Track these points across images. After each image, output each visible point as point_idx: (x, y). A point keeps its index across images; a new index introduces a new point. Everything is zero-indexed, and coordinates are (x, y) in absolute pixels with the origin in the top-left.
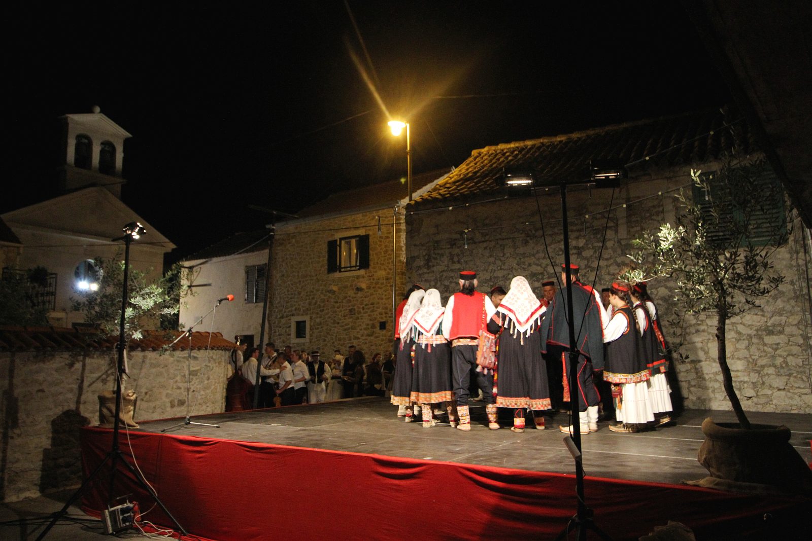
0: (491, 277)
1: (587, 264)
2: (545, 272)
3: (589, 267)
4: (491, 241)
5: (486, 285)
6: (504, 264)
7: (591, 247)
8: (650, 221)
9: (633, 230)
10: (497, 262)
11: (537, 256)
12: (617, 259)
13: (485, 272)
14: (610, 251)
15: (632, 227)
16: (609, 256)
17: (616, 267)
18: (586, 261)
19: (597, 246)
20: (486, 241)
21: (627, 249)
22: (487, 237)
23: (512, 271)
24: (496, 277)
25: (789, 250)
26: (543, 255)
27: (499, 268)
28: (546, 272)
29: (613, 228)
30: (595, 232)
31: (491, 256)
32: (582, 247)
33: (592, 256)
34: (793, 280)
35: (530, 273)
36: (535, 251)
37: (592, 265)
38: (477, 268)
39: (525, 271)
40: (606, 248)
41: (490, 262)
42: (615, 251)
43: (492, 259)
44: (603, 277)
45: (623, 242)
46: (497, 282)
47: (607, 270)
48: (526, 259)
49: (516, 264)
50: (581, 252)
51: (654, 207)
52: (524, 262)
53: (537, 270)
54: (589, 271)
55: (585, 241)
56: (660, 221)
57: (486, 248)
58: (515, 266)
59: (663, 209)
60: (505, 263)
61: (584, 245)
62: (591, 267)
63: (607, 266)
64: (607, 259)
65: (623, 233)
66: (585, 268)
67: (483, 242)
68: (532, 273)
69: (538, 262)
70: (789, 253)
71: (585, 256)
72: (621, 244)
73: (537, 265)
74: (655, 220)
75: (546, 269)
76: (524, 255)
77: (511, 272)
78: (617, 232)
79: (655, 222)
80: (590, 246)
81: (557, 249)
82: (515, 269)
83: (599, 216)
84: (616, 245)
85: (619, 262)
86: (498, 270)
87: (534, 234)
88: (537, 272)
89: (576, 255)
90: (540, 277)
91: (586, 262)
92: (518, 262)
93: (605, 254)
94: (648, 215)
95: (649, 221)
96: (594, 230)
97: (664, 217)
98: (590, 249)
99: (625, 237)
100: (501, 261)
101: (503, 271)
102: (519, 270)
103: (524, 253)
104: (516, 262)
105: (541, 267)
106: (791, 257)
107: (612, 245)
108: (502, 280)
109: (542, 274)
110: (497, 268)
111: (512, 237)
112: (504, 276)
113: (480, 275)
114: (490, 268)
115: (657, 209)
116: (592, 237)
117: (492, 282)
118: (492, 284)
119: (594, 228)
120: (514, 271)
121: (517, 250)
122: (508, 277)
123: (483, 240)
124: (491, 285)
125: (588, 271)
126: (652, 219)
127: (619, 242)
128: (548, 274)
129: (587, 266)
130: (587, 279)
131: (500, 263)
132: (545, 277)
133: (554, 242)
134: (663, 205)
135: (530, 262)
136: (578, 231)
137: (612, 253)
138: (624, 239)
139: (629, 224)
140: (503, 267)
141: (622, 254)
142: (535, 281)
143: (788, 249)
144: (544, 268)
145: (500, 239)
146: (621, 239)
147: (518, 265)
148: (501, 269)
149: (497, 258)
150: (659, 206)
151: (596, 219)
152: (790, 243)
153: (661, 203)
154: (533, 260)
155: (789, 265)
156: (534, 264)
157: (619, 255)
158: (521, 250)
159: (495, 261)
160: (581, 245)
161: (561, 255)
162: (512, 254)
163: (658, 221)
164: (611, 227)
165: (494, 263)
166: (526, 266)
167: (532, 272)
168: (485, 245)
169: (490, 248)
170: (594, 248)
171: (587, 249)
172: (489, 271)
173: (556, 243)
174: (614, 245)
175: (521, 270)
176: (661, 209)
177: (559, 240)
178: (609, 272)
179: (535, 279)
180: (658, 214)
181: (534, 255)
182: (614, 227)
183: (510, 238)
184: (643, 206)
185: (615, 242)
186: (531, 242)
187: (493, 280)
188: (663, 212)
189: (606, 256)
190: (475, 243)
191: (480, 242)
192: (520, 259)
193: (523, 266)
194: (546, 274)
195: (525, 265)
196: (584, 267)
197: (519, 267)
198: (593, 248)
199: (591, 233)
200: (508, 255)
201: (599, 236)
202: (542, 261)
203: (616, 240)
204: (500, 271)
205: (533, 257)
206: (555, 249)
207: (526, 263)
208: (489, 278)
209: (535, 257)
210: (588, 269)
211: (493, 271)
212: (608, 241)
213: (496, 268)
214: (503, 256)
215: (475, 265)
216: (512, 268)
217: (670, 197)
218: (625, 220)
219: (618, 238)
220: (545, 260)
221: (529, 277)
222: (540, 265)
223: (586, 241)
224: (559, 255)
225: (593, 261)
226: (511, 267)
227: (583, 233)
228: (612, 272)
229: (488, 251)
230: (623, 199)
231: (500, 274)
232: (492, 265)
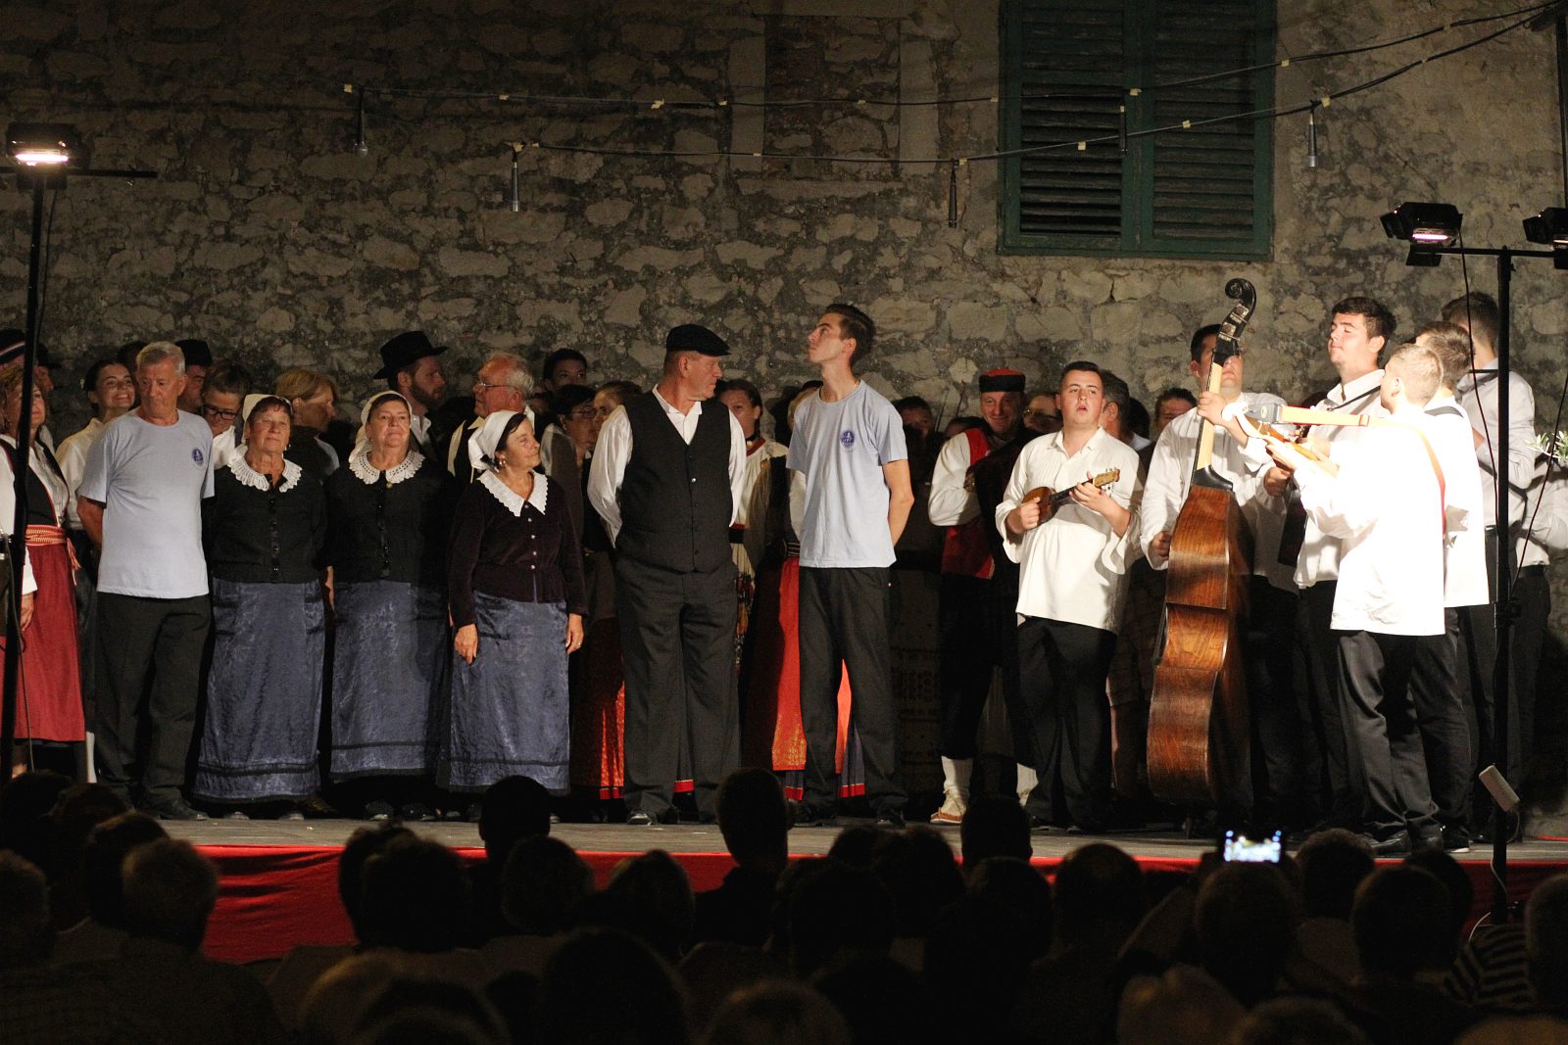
0: (178, 266)
1: (603, 255)
2: (426, 271)
3: (610, 268)
4: (187, 109)
5: (154, 300)
6: (244, 216)
7: (624, 191)
8: (849, 120)
9: (786, 143)
10: (211, 201)
11: (396, 198)
12: (719, 248)
13: (149, 243)
14: (695, 215)
15: (783, 132)
16: (692, 235)
17: (715, 280)
18: (600, 244)
19: (647, 190)
20: (165, 105)
21: (758, 215)
22: (167, 91)
23: (280, 253)
24: (202, 271)
25: (1273, 279)
26: (423, 197)
27: (221, 231)
28: (433, 270)
29: (714, 127)
30: (642, 129)
31: (183, 175)
32: (589, 185)
33: (621, 226)
34: (1274, 381)
35: (362, 266)
36: (387, 177)
37: (617, 263)
38: (115, 218)
39: (343, 256)
40: (682, 202)
41: (175, 201)
42: (712, 218)
43: (186, 191)
44: (661, 314)
45: (748, 187)
46: (209, 296)
47: (680, 290)
48: (347, 206)
49: (301, 224)
50: (584, 206)
51: (864, 65)
52: (337, 220)
53: (392, 259)
54: (610, 283)
55: (599, 162)
56: (887, 127)
57: (158, 136)
58: (295, 232)
59: (898, 79)
60: (248, 213)
61: (595, 177)
62: (619, 269)
63: (682, 273)
64: (679, 246)
65: (749, 146)
66: (594, 272)
67: (151, 106)
68: (368, 268)
69: (397, 227)
70: (1270, 290)
71: (595, 221)
72: (738, 191)
73: (393, 236)
74: (865, 116)
75: (430, 257)
76: (337, 189)
77: (275, 258)
78: (725, 142)
79: (868, 126)
80: (619, 184)
81: (484, 181)
82: (295, 243)
83: (661, 70)
84: (720, 193)
85: (726, 260)
86: (215, 240)
87: (390, 103)
88: (394, 267)
89: (562, 216)
90: (406, 289)
91: (597, 248)
92: (308, 213)
93: (674, 222)
94: (843, 92)
95: (845, 116)
96: (640, 123)
97: (897, 113)
98: (623, 197)
99: (755, 168)
100: (230, 200)
101: (236, 246)
102: (311, 252)
103: (340, 182)
104: (299, 213)
105: (414, 249)
106: (1276, 307)
107: (705, 194)
108: (232, 287)
109: (412, 275)
110: (210, 229)
111: (286, 101)
112: (239, 271)
113: (126, 255)
114: (176, 229)
115: (878, 78)
116: (630, 148)
117: (185, 292)
118: (184, 297)
119: (640, 115)
120: (289, 252)
121: (306, 161)
122: (259, 278)
123: (151, 99)
124: (177, 304)
125: (606, 284)
126: (855, 113)
127: (732, 181)
128: (438, 279)
129: (601, 264)
130: (601, 314)
131: (224, 211)
132: (424, 292)
133: (472, 148)
134: (897, 66)
135: (361, 222)
136: (579, 116)
137: (703, 225)
138: (748, 174)
139: (771, 117)
140: (238, 230)
141: (739, 229)
142: (381, 304)
143: (1269, 278)
144: (423, 254)
145: (232, 104)
146: (741, 174)
147: (311, 232)
148: (229, 237)
149: (213, 187)
150: (884, 67)
151: (651, 81)
152: (1276, 260)
153: (893, 57)
154: (372, 213)
155: (1267, 331)
156: (382, 233)
157: (727, 233)
158: (323, 166)
159: (201, 200)
160: (583, 175)
161: (500, 205)
162: (283, 175)
163: (878, 122)
164: (707, 118)
165: (198, 208)
166: (344, 239)
167: (369, 263)
168: (157, 120)
169: (180, 140)
170: (633, 194)
171: (607, 195)
172: (168, 238)
173: (477, 154)
174: (711, 191)
175: (322, 251)
176: (890, 79)
177: (494, 143)
178: (686, 296)
179: (379, 294)
180: (876, 94)
181: (383, 195)
182: (716, 120)
183: (278, 108)
184: (829, 56)
185: (716, 182)
186: (369, 133)
187: (187, 281)
188: (895, 90)
189: (676, 233)
190: (109, 106)
191: (131, 106)
192: (322, 203)
193: (330, 236)
194: (430, 279)
195: (340, 232)
196: (591, 264)
197: (315, 237)
198: (628, 197)
199: (626, 134)
200: (264, 178)
201: (656, 150)
202: (414, 222)
203: (721, 173)
204: (224, 245)
205: (380, 204)
206: (472, 179)
207: (347, 225)
208: (168, 271)
209: (386, 204)
210: (605, 277)
211: (190, 241)
212: (687, 174)
213: (204, 234)
214: (240, 182)
215: (102, 205)
216: (282, 237)
217: (923, 38)
218: (759, 98)
219: (728, 168)
220: (431, 219)
221: (356, 283)
222: (407, 240)
223: (606, 162)
224: (489, 206)
225: (629, 248)
226: (275, 236)
227: (600, 129)
228: (697, 296)
229: (171, 151)
230: (754, 16)
231: (225, 258)
232: (186, 214)
